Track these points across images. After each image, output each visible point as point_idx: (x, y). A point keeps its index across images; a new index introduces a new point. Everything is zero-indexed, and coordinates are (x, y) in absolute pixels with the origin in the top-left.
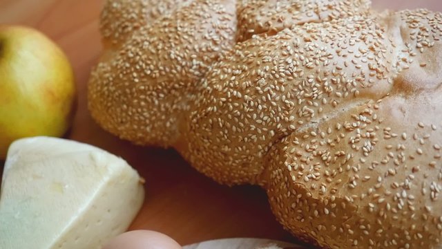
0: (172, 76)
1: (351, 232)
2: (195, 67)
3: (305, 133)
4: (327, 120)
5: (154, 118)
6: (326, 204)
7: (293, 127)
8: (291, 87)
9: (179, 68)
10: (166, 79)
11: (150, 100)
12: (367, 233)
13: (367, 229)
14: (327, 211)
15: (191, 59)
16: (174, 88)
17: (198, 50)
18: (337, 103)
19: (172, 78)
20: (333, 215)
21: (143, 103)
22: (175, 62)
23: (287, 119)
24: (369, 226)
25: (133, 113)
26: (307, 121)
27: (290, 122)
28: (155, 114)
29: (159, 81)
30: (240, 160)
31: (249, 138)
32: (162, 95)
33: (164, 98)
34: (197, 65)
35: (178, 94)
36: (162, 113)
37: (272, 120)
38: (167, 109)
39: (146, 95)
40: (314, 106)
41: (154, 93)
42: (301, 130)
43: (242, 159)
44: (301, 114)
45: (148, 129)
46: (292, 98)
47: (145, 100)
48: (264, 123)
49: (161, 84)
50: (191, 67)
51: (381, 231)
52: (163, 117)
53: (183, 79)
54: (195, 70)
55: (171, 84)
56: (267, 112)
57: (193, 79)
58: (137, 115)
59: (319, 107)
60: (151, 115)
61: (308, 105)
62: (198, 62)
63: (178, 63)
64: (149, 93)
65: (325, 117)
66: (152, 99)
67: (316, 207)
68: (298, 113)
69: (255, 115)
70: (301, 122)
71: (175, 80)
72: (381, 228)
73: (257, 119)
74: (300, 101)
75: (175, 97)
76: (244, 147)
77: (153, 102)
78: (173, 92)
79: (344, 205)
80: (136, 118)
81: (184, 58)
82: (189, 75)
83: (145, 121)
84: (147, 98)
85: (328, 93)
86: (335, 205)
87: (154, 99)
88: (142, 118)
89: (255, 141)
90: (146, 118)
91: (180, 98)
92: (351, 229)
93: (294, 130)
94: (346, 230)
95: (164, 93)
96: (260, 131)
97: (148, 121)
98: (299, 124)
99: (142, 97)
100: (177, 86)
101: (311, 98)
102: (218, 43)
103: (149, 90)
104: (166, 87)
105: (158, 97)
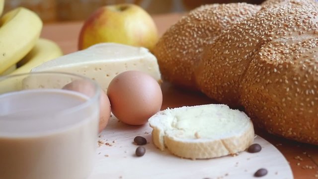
0: (210, 21)
1: (287, 82)
2: (225, 20)
3: (277, 43)
4: (293, 39)
5: (190, 46)
6: (276, 66)
7: (271, 38)
8: (278, 19)
9: (216, 18)
10: (206, 22)
11: (192, 33)
12: (296, 83)
13: (297, 80)
14: (275, 70)
15: (225, 16)
16: (208, 29)
17: (230, 13)
18: (302, 33)
19: (209, 23)
20: (279, 72)
21: (187, 34)
22: (214, 15)
23: (269, 33)
24: (299, 78)
25: (179, 39)
26: (281, 37)
27: (270, 36)
28: (192, 44)
29: (201, 22)
30: (232, 62)
31: (243, 44)
32: (200, 33)
33: (200, 35)
34: (226, 20)
35: (209, 35)
36: (196, 44)
37: (260, 34)
38: (200, 42)
39: (191, 29)
40: (288, 31)
41: (196, 29)
42: (275, 41)
43: (234, 60)
44: (278, 33)
45: (184, 52)
46: (275, 24)
47: (189, 33)
48: (254, 35)
49: (201, 25)
50: (222, 20)
51: (306, 82)
52: (196, 46)
53: (216, 25)
54: (225, 22)
55: (208, 26)
56: (258, 30)
57: (222, 27)
58: (181, 41)
59: (291, 31)
60: (190, 43)
61: (285, 29)
62: (228, 19)
63: (216, 15)
64: (193, 28)
65: (293, 37)
66: (193, 33)
67: (270, 69)
68: (276, 32)
69: (250, 31)
70: (277, 37)
71: (211, 24)
72: (307, 80)
73: (251, 33)
74: (280, 26)
75: (207, 36)
76: (238, 51)
77: (193, 35)
78: (207, 32)
79: (287, 66)
80: (180, 43)
81: (220, 14)
82: (220, 24)
83: (184, 46)
84: (191, 31)
85: (299, 26)
86: (282, 66)
87: (195, 33)
88: (183, 44)
89: (246, 46)
90: (186, 45)
91: (210, 38)
92: (287, 80)
93: (271, 40)
94: (284, 80)
95: (201, 31)
96: (250, 40)
97: (186, 47)
98: (275, 38)
99: (189, 30)
100: (211, 28)
101: (287, 26)
102: (244, 13)
103: (194, 27)
104: (203, 27)
105: (197, 33)
